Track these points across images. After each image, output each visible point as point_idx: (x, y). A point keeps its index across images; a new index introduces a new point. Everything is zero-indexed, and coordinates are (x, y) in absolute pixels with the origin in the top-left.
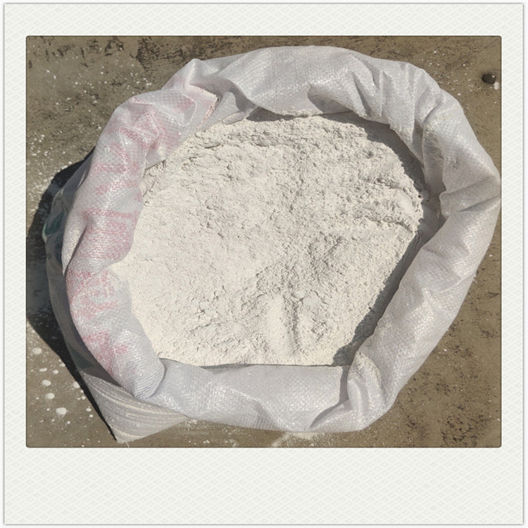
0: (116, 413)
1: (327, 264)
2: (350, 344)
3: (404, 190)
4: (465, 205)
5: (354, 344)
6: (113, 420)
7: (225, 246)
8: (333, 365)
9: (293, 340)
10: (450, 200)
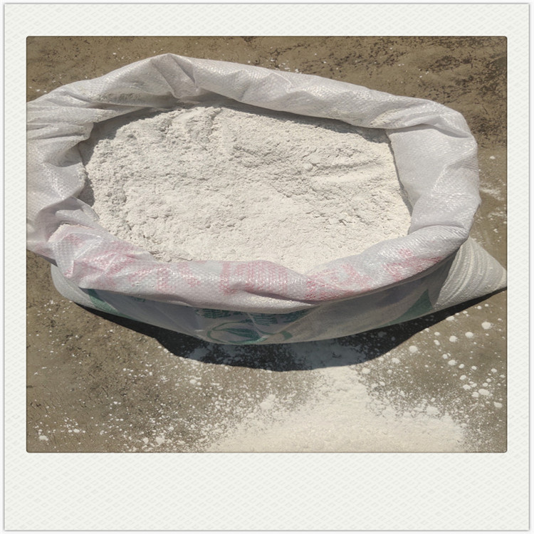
0: (481, 282)
1: (268, 154)
2: (361, 135)
3: (173, 118)
4: (186, 79)
5: (361, 132)
6: (489, 286)
7: (257, 215)
8: (389, 142)
9: (365, 166)
10: (181, 89)
